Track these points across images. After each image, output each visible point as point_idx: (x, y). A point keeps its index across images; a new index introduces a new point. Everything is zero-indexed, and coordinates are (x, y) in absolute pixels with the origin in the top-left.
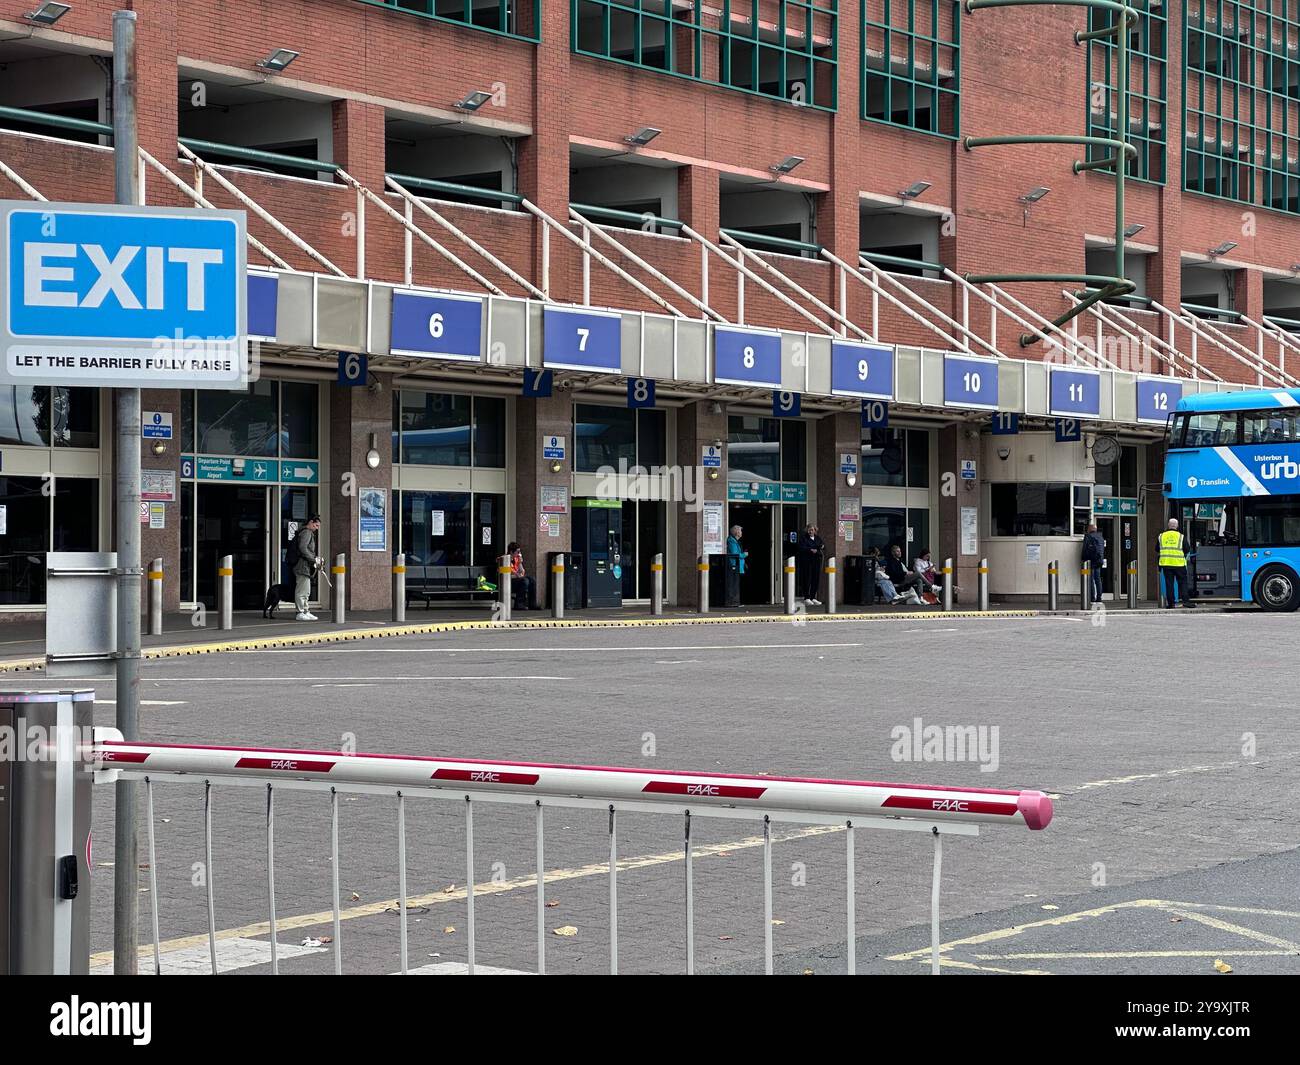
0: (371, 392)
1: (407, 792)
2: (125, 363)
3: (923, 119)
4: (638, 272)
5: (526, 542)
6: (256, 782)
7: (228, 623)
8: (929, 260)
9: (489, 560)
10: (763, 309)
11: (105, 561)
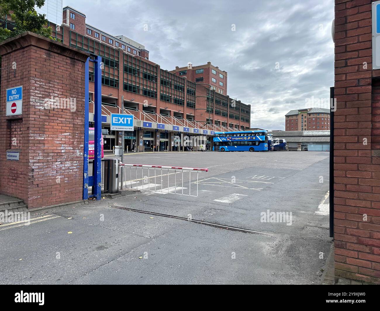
0: (141, 131)
1: (149, 168)
2: (122, 128)
3: (192, 107)
4: (166, 120)
5: (155, 145)
6: (135, 167)
7: (127, 152)
8: (192, 120)
9: (152, 146)
10: (177, 124)
11: (120, 147)
